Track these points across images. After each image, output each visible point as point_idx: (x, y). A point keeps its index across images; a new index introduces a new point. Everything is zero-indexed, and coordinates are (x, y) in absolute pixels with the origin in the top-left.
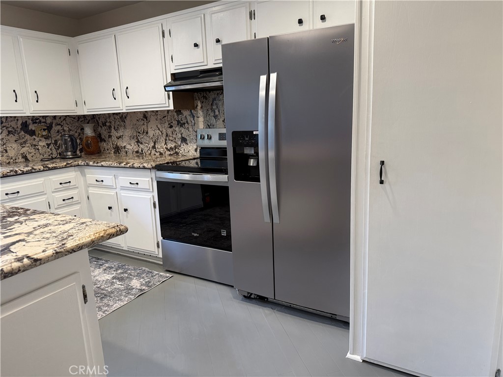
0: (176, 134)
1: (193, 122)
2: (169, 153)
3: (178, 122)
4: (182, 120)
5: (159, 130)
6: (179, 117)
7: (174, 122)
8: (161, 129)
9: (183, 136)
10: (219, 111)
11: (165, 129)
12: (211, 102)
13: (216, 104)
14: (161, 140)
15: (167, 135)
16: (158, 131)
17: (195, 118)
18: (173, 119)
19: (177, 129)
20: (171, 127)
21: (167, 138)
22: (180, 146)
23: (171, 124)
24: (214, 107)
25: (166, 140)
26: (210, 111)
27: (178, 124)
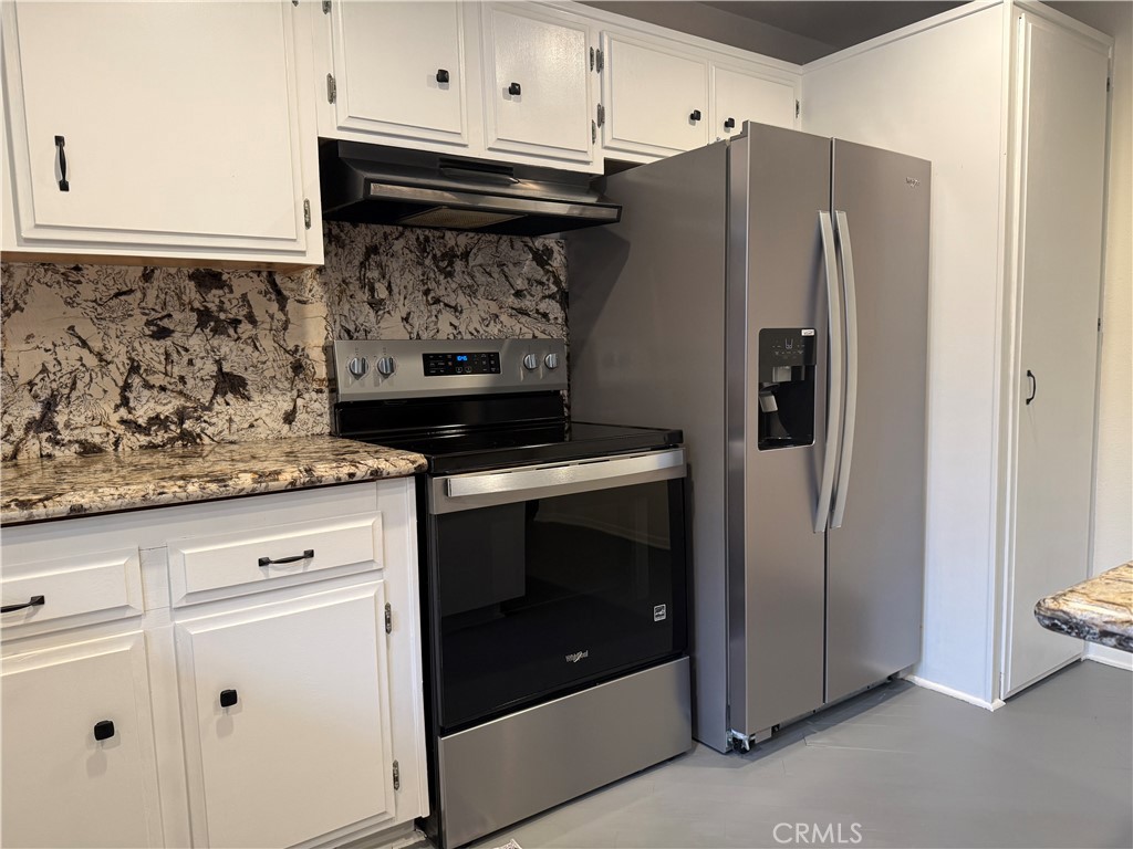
0: (191, 362)
1: (279, 316)
2: (144, 440)
3: (204, 317)
4: (221, 309)
5: (84, 344)
6: (210, 297)
7: (177, 316)
8: (97, 345)
9: (226, 368)
10: (389, 288)
11: (124, 340)
12: (360, 258)
13: (380, 265)
14: (95, 391)
15: (134, 369)
16: (76, 352)
17: (291, 306)
18: (173, 302)
19: (196, 343)
20: (162, 333)
21: (136, 381)
22: (209, 409)
23: (166, 323)
24: (373, 274)
25: (126, 387)
26: (354, 286)
27: (201, 324)
